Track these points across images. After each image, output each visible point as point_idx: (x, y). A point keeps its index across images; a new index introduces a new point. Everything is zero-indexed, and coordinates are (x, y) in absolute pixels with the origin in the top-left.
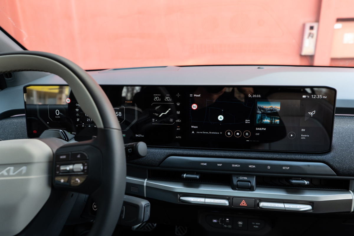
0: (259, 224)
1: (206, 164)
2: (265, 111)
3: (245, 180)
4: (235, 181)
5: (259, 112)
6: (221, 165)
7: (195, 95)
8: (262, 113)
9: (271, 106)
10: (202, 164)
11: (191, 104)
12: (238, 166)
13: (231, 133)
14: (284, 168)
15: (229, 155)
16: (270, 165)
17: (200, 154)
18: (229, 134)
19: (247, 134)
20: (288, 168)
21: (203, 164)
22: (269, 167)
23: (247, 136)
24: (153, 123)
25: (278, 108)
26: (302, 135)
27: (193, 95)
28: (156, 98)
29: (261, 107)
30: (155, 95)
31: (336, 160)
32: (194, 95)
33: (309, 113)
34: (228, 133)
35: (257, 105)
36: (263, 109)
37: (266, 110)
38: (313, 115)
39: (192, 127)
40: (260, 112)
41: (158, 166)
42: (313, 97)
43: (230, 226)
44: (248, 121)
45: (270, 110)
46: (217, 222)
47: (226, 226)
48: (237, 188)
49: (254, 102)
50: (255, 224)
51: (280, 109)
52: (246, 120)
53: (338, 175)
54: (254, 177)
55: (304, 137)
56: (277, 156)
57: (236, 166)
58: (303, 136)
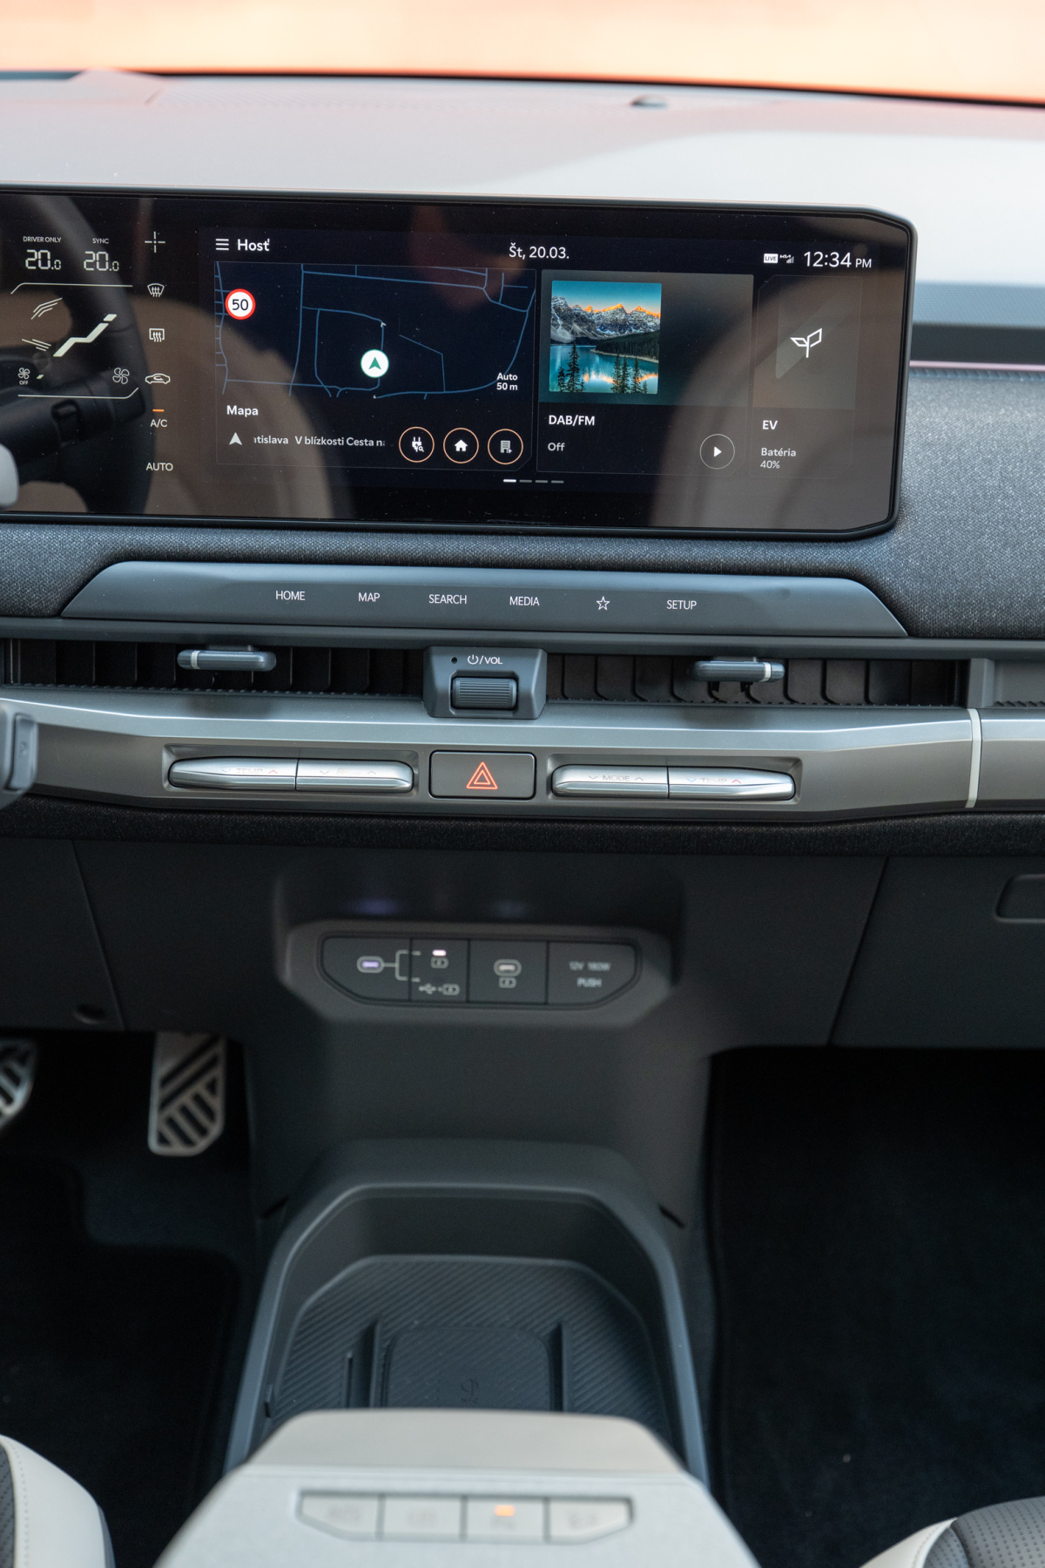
0: (605, 967)
1: (299, 596)
2: (589, 330)
3: (494, 669)
4: (442, 673)
5: (561, 333)
6: (374, 597)
7: (243, 242)
8: (579, 341)
9: (619, 305)
10: (283, 595)
11: (222, 291)
12: (457, 599)
13: (426, 444)
14: (672, 605)
15: (416, 549)
16: (610, 593)
17: (272, 547)
18: (417, 445)
19: (505, 446)
20: (692, 604)
21: (287, 595)
22: (603, 604)
23: (505, 457)
24: (25, 389)
25: (652, 316)
26: (764, 451)
27: (233, 245)
28: (38, 255)
29: (570, 310)
30: (29, 239)
31: (907, 565)
32: (240, 245)
33: (794, 339)
34: (414, 444)
35: (549, 299)
36: (582, 319)
37: (593, 322)
38: (811, 350)
39: (231, 410)
40: (568, 337)
41: (58, 614)
42: (812, 263)
43: (452, 990)
44: (510, 382)
45: (615, 325)
46: (386, 968)
47: (429, 989)
48: (454, 706)
49: (532, 280)
50: (586, 967)
51: (658, 321)
52: (500, 376)
53: (913, 633)
54: (535, 656)
55: (773, 458)
56: (646, 548)
57: (449, 599)
58: (771, 453)
